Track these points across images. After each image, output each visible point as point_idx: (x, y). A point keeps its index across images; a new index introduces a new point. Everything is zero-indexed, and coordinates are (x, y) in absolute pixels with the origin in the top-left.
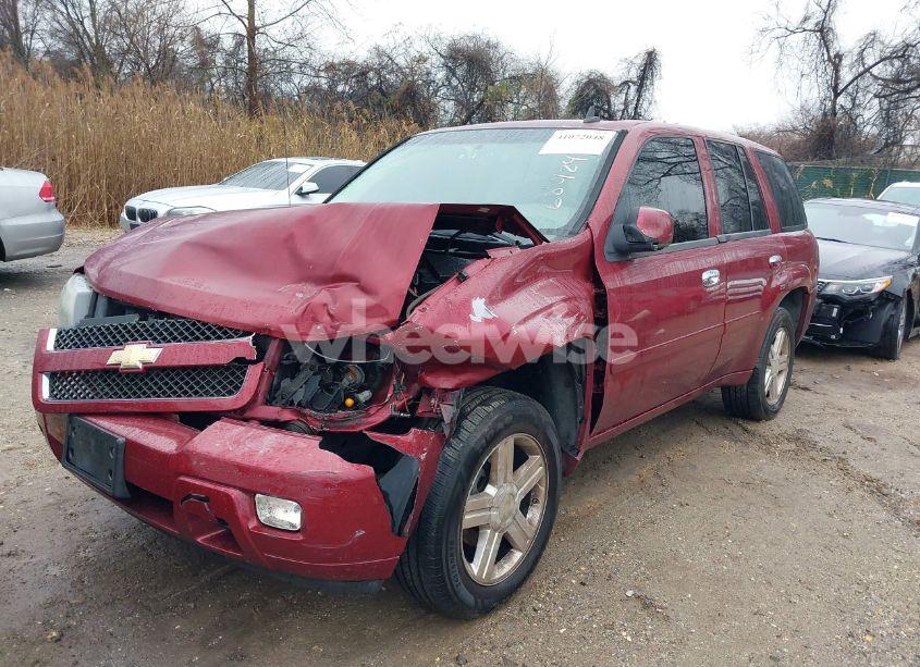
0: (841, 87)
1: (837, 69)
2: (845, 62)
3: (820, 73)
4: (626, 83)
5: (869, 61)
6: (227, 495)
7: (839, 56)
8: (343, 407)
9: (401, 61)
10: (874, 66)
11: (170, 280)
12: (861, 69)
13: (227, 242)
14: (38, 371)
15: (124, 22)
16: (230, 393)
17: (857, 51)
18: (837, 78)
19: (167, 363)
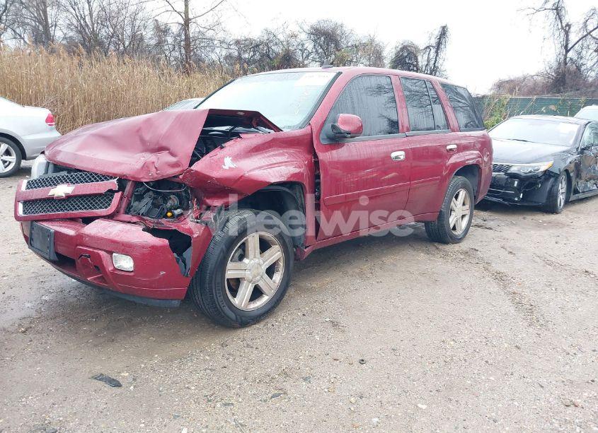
0: (570, 46)
1: (567, 33)
2: (572, 29)
3: (556, 37)
4: (428, 47)
5: (590, 28)
6: (98, 254)
7: (569, 25)
8: (166, 216)
9: (281, 37)
10: (593, 30)
11: (81, 153)
12: (585, 33)
13: (110, 133)
14: (17, 201)
15: (108, 18)
16: (106, 207)
17: (583, 21)
18: (567, 40)
19: (77, 193)
